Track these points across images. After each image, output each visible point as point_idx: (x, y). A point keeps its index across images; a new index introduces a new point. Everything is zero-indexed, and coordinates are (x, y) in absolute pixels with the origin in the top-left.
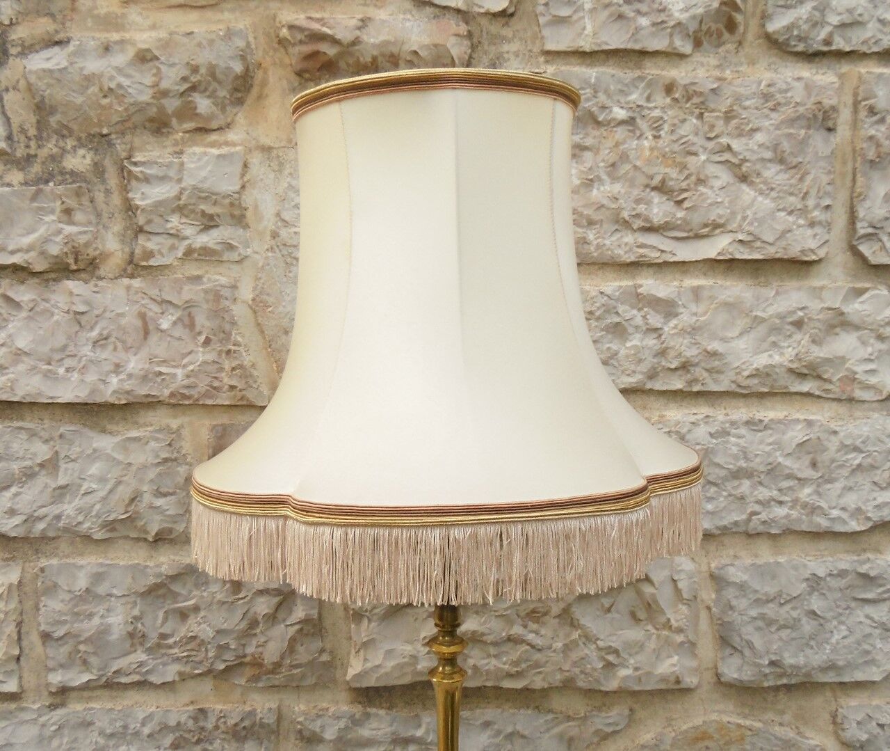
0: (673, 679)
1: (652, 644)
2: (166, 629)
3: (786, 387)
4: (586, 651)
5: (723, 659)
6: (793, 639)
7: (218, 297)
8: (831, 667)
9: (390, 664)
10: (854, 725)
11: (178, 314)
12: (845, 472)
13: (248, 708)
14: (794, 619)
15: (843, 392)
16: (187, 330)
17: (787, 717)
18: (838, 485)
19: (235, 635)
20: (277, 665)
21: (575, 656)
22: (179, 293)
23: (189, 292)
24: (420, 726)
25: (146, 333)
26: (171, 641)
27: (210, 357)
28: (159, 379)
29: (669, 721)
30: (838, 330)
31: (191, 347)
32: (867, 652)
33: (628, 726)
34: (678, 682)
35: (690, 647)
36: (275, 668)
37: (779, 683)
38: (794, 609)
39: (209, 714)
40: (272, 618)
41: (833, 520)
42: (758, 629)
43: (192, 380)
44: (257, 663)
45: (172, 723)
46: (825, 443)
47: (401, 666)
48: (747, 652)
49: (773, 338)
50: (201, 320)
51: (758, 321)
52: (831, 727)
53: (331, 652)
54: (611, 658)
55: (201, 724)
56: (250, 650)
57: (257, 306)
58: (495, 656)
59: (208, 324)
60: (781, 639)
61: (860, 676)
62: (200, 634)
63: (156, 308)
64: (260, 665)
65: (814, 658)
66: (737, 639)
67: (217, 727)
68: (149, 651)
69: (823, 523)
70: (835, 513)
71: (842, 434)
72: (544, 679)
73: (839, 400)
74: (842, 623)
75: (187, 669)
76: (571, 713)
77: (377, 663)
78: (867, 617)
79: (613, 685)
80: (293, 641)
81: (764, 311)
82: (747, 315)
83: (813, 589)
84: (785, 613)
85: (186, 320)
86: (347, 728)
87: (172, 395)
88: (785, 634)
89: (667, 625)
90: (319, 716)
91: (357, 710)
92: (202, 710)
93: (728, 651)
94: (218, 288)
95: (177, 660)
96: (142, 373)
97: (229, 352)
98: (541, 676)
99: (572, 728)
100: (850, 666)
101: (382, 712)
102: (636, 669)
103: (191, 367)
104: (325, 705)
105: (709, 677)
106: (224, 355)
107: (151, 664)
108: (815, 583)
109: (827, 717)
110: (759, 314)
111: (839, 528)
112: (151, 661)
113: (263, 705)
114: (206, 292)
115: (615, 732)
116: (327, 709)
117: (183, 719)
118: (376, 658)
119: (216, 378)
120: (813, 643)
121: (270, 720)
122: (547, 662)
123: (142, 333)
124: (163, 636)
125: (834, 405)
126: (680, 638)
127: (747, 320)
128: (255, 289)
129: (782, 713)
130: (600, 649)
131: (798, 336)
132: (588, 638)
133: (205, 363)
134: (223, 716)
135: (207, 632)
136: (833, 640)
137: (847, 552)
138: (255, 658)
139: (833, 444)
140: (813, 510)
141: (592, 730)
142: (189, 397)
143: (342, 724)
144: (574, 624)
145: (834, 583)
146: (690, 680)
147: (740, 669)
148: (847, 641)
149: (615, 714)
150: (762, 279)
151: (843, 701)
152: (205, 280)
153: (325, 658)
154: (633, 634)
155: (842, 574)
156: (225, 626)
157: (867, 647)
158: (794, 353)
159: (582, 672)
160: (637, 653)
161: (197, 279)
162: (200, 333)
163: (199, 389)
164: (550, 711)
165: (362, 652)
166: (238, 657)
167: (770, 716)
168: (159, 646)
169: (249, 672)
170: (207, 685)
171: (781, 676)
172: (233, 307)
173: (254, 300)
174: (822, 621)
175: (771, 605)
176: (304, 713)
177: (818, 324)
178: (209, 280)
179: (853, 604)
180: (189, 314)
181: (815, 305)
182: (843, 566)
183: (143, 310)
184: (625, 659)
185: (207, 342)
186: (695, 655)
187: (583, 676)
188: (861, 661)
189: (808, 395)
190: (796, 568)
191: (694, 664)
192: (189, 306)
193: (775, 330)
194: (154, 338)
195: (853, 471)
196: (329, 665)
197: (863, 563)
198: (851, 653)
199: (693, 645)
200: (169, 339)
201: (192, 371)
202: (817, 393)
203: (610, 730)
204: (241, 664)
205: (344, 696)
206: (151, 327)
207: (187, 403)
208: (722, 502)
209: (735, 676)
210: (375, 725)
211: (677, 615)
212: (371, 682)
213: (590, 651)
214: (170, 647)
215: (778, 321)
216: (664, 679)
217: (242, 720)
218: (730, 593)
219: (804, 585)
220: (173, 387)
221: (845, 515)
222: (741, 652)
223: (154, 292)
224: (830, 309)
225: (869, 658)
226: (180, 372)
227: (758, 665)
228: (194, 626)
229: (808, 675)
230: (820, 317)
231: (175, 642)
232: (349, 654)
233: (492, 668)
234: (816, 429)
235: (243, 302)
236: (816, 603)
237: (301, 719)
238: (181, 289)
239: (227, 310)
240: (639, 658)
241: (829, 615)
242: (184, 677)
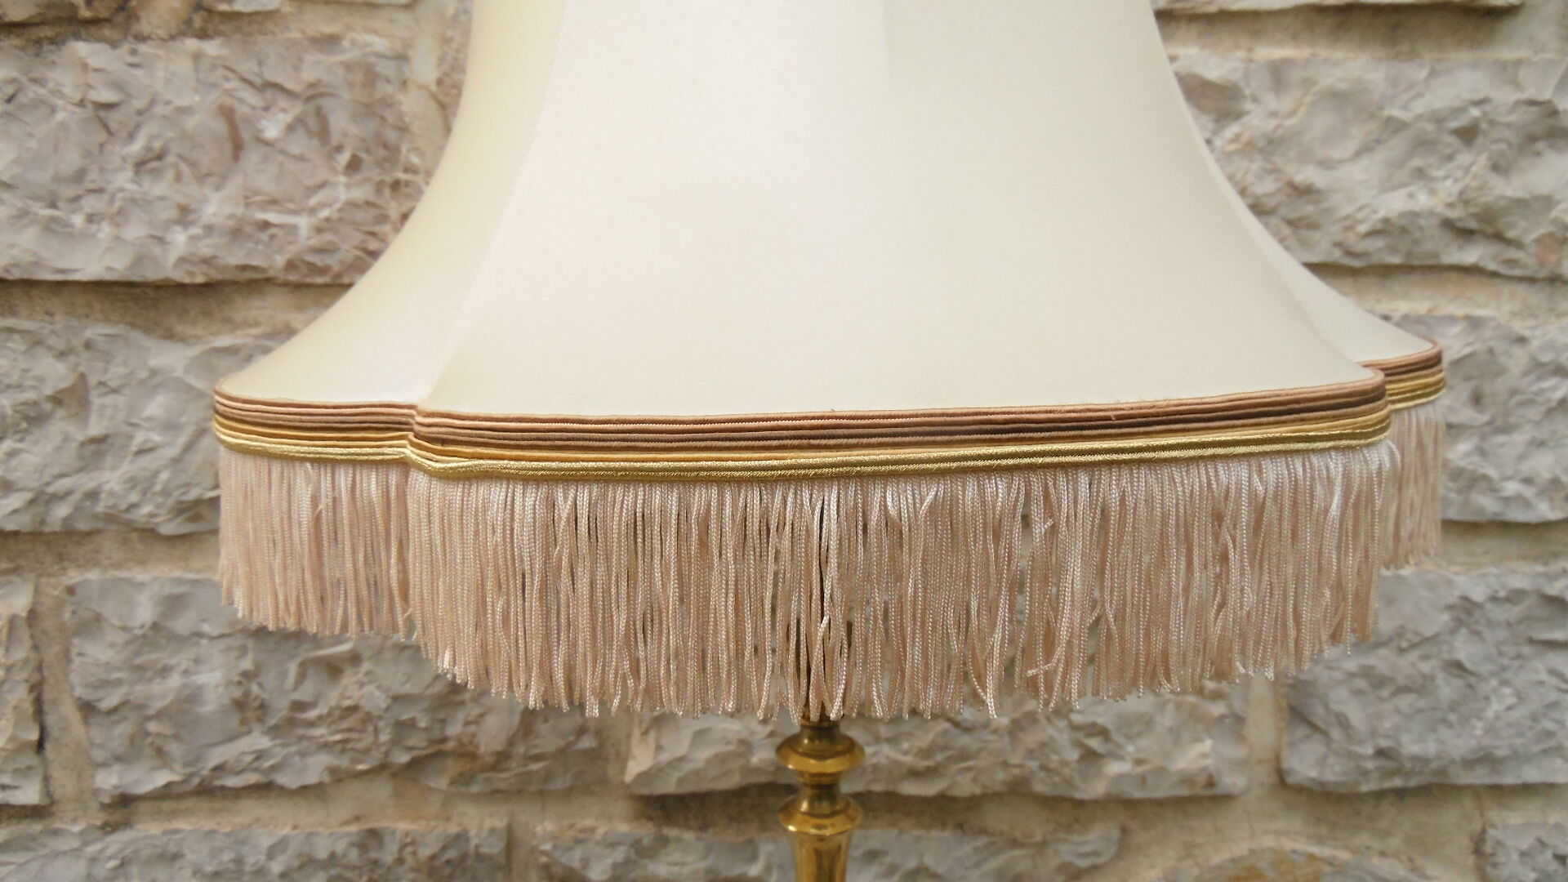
0: (1202, 779)
1: (1167, 720)
2: (305, 693)
3: (1436, 255)
4: (1051, 731)
5: (1291, 744)
6: (1420, 711)
7: (371, 77)
8: (1486, 759)
9: (703, 755)
10: (1515, 857)
11: (296, 109)
12: (1534, 413)
13: (453, 829)
14: (1424, 677)
15: (1542, 264)
16: (315, 142)
17: (1394, 842)
18: (1520, 438)
19: (426, 704)
20: (502, 759)
21: (1030, 739)
22: (297, 68)
23: (316, 68)
24: (753, 858)
25: (238, 147)
26: (312, 714)
27: (359, 194)
28: (264, 236)
29: (1189, 850)
30: (1540, 145)
31: (323, 174)
32: (1550, 734)
33: (1118, 856)
34: (1211, 783)
35: (1236, 723)
36: (498, 762)
37: (1388, 785)
38: (1425, 658)
39: (387, 839)
41: (1507, 500)
42: (1358, 693)
43: (328, 237)
44: (466, 753)
45: (322, 854)
46: (1503, 359)
47: (721, 759)
48: (1336, 734)
49: (1417, 162)
50: (341, 122)
51: (1395, 126)
52: (1471, 860)
53: (598, 733)
54: (1095, 743)
55: (373, 855)
56: (454, 729)
57: (447, 94)
58: (889, 741)
59: (354, 130)
60: (1398, 711)
61: (1532, 774)
62: (363, 703)
63: (251, 97)
64: (472, 756)
65: (1459, 743)
66: (1321, 711)
67: (400, 861)
68: (274, 731)
69: (1488, 505)
70: (1511, 488)
71: (1535, 344)
72: (974, 780)
73: (1531, 280)
74: (1505, 683)
75: (344, 762)
76: (1018, 835)
77: (680, 751)
78: (1553, 672)
79: (1096, 789)
81: (1405, 107)
82: (1372, 116)
83: (1459, 623)
84: (1407, 666)
85: (313, 123)
86: (627, 862)
87: (291, 265)
88: (1406, 702)
90: (579, 842)
91: (646, 831)
92: (374, 834)
93: (1302, 731)
94: (372, 59)
95: (326, 746)
96: (231, 223)
97: (396, 185)
98: (969, 776)
99: (1020, 860)
100: (1518, 757)
101: (689, 836)
102: (1139, 762)
103: (325, 213)
104: (588, 822)
105: (1264, 774)
106: (387, 192)
107: (279, 754)
108: (1465, 611)
109: (1465, 842)
110: (1397, 113)
111: (1517, 515)
112: (278, 750)
113: (480, 823)
114: (348, 66)
115: (1095, 868)
116: (593, 830)
117: (340, 847)
118: (678, 744)
119: (373, 234)
120: (1452, 717)
121: (495, 848)
122: (980, 750)
123: (228, 147)
124: (299, 706)
125: (1522, 290)
126: (1217, 709)
127: (1372, 126)
128: (441, 60)
129: (1386, 834)
130: (1074, 728)
131: (1465, 158)
132: (1056, 710)
133: (352, 204)
134: (410, 842)
135: (374, 698)
136: (1490, 713)
137: (1524, 558)
138: (462, 745)
139: (1517, 360)
140: (1472, 481)
141: (1054, 863)
142: (323, 271)
143: (619, 854)
145: (1500, 613)
146: (1233, 781)
147: (1322, 762)
148: (1515, 715)
149: (1096, 838)
150: (1405, 47)
151: (1494, 815)
152: (346, 44)
153: (587, 743)
154: (1135, 703)
155: (1516, 596)
156: (407, 689)
157: (1548, 725)
158: (1456, 189)
159: (1043, 768)
160: (1139, 735)
161: (330, 42)
162: (339, 149)
163: (339, 256)
164: (983, 831)
165: (652, 735)
166: (433, 742)
167: (1364, 839)
168: (291, 722)
169: (453, 767)
170: (382, 790)
171: (1391, 774)
172: (401, 97)
173: (439, 83)
174: (1473, 680)
175: (1383, 652)
176: (553, 837)
177: (1507, 133)
178: (354, 43)
179: (1527, 650)
180: (319, 113)
181: (1504, 96)
182: (1518, 582)
183: (228, 101)
184: (1119, 746)
185: (354, 165)
186: (1240, 738)
187: (1042, 774)
188: (1536, 749)
189: (1473, 271)
190: (1431, 586)
191: (1239, 752)
192: (315, 94)
193: (1423, 144)
194: (252, 157)
195: (1550, 412)
196: (595, 756)
197: (1551, 578)
198: (1521, 734)
199: (1239, 720)
200: (280, 158)
201: (327, 220)
202: (1492, 266)
203: (1084, 863)
204: (439, 755)
205: (622, 807)
206: (246, 136)
207: (319, 280)
209: (1313, 774)
210: (676, 856)
212: (669, 786)
213: (1058, 732)
214: (311, 724)
215: (1430, 127)
216: (1187, 779)
217: (444, 848)
219: (1445, 617)
220: (291, 251)
221: (1529, 492)
222: (1326, 734)
223: (248, 67)
224: (1532, 103)
225: (1552, 743)
226: (304, 223)
227: (1352, 756)
228: (351, 689)
229: (1442, 772)
230: (1513, 118)
231: (321, 718)
232: (629, 736)
233: (883, 761)
234: (1488, 333)
235: (420, 87)
236: (1464, 649)
237: (547, 847)
238: (301, 60)
239: (388, 103)
240: (1143, 742)
241: (1485, 669)
242: (339, 777)
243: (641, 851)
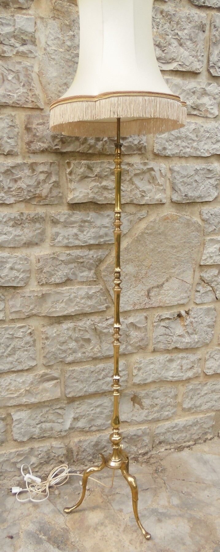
0: (160, 200)
1: (154, 190)
2: (10, 185)
3: (190, 112)
4: (136, 192)
5: (173, 194)
6: (191, 188)
7: (27, 70)
8: (200, 197)
9: (81, 195)
10: (205, 214)
11: (14, 75)
12: (205, 139)
13: (36, 212)
14: (191, 182)
15: (205, 114)
16: (17, 81)
17: (188, 213)
18: (203, 143)
19: (33, 187)
20: (47, 196)
21: (133, 193)
22: (15, 67)
23: (18, 67)
24: (88, 217)
25: (4, 80)
26: (12, 189)
27: (25, 91)
28: (8, 97)
29: (158, 214)
30: (204, 95)
31: (19, 87)
32: (209, 193)
33: (147, 216)
34: (161, 201)
36: (45, 198)
37: (187, 202)
38: (191, 179)
39: (24, 215)
40: (44, 181)
41: (201, 152)
42: (182, 185)
43: (20, 98)
44: (40, 196)
45: (13, 217)
46: (200, 130)
47: (84, 196)
48: (179, 192)
49: (187, 97)
50: (22, 77)
51: (184, 91)
52: (199, 216)
53: (62, 193)
54: (143, 194)
55: (22, 218)
56: (38, 192)
57: (40, 74)
58: (111, 194)
59: (24, 79)
60: (188, 188)
61: (207, 200)
62: (22, 187)
63: (6, 72)
64: (41, 197)
65: (197, 194)
66: (177, 188)
67: (27, 219)
68: (5, 193)
69: (199, 153)
70: (202, 151)
71: (204, 127)
72: (125, 201)
73: (203, 117)
74: (203, 184)
75: (18, 199)
76: (131, 213)
77: (77, 195)
78: (209, 182)
79: (143, 202)
80: (51, 189)
81: (185, 88)
82: (181, 89)
83: (196, 174)
84: (189, 180)
85: (17, 77)
86: (67, 218)
87: (13, 103)
88: (189, 186)
89: (158, 184)
90: (59, 214)
91: (70, 212)
92: (22, 213)
93: (174, 192)
94: (27, 67)
95: (14, 196)
96: (3, 94)
97: (31, 90)
98: (124, 200)
99: (131, 217)
100: (205, 197)
101: (78, 212)
102: (150, 197)
103: (19, 94)
104: (60, 211)
105: (169, 201)
106: (29, 91)
107: (6, 197)
108: (196, 171)
109: (198, 213)
110: (184, 88)
111: (203, 155)
112: (5, 196)
113: (41, 211)
114: (23, 68)
115: (144, 218)
116: (61, 212)
117: (16, 215)
118: (77, 194)
119: (27, 98)
120: (196, 190)
121: (43, 216)
122: (126, 195)
123: (2, 80)
124: (9, 188)
125: (202, 118)
126: (162, 188)
127: (181, 90)
128: (39, 68)
129: (187, 212)
130: (140, 191)
131: (193, 97)
132: (137, 188)
133: (23, 92)
134: (28, 215)
135: (24, 186)
136: (201, 189)
137: (204, 163)
138: (39, 195)
139: (202, 130)
140: (197, 149)
141: (137, 217)
142: (18, 104)
143: (66, 216)
144: (133, 183)
145: (202, 172)
146: (164, 201)
147: (177, 197)
148: (205, 189)
149: (144, 212)
150: (185, 78)
151: (202, 208)
152: (22, 63)
153: (61, 195)
154: (149, 187)
155: (204, 169)
156: (30, 184)
157: (209, 191)
158: (193, 101)
159: (135, 198)
160: (150, 193)
161: (20, 63)
162: (21, 82)
163: (21, 102)
164: (126, 212)
165: (73, 192)
166: (34, 195)
167: (184, 213)
168: (8, 191)
169: (37, 199)
170: (23, 205)
171: (188, 199)
172: (32, 74)
173: (39, 72)
174: (198, 183)
175: (185, 178)
176: (54, 214)
177: (199, 93)
178: (24, 63)
179: (206, 179)
180: (18, 75)
181: (199, 87)
182: (203, 167)
183: (2, 72)
184: (147, 194)
185: (24, 85)
186: (165, 193)
187: (135, 200)
188: (207, 195)
189: (195, 115)
190: (192, 167)
191: (165, 196)
192: (18, 72)
193: (188, 94)
194: (6, 82)
195: (207, 138)
196: (61, 197)
197: (208, 166)
198: (205, 193)
199: (165, 190)
200: (11, 83)
201: (20, 95)
202: (198, 115)
203: (142, 217)
204: (35, 197)
205: (66, 207)
206: (5, 79)
207: (18, 106)
208: (173, 146)
209: (176, 199)
210: (75, 217)
211: (161, 180)
212: (76, 201)
213: (137, 192)
214: (12, 192)
215: (189, 91)
216: (157, 200)
217: (35, 215)
218: (175, 174)
219: (194, 172)
220: (14, 100)
221: (204, 152)
222: (177, 192)
223: (6, 66)
224: (202, 88)
225: (209, 194)
226: (15, 95)
227: (182, 196)
228: (20, 184)
229: (194, 199)
230: (200, 90)
231: (13, 190)
232: (67, 194)
233: (110, 197)
234: (198, 125)
235: (35, 72)
236: (197, 178)
237: (53, 215)
238: (15, 66)
239: (30, 75)
240: (150, 194)
241: (200, 181)
242: (17, 202)
243: (70, 216)
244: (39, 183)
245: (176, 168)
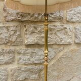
0: (69, 42)
1: (67, 38)
9: (31, 41)
13: (10, 49)
20: (15, 41)
21: (57, 39)
35: (72, 38)
40: (13, 34)
42: (80, 35)
47: (33, 41)
54: (61, 40)
55: (3, 51)
66: (77, 36)
67: (6, 52)
77: (29, 41)
80: (17, 38)
89: (69, 35)
90: (21, 50)
91: (26, 48)
92: (3, 49)
93: (76, 38)
98: (52, 42)
102: (65, 41)
104: (21, 48)
113: (12, 48)
121: (13, 50)
126: (70, 37)
130: (60, 38)
132: (58, 37)
134: (6, 50)
135: (4, 37)
138: (11, 41)
141: (58, 50)
143: (24, 50)
144: (56, 35)
146: (71, 43)
154: (64, 36)
156: (6, 36)
159: (58, 42)
160: (65, 39)
165: (27, 39)
166: (9, 41)
184: (63, 40)
196: (22, 42)
203: (61, 50)
205: (24, 46)
209: (77, 42)
210: (29, 50)
211: (70, 33)
218: (77, 30)
243: (27, 50)
244: (11, 36)
245: (77, 27)
